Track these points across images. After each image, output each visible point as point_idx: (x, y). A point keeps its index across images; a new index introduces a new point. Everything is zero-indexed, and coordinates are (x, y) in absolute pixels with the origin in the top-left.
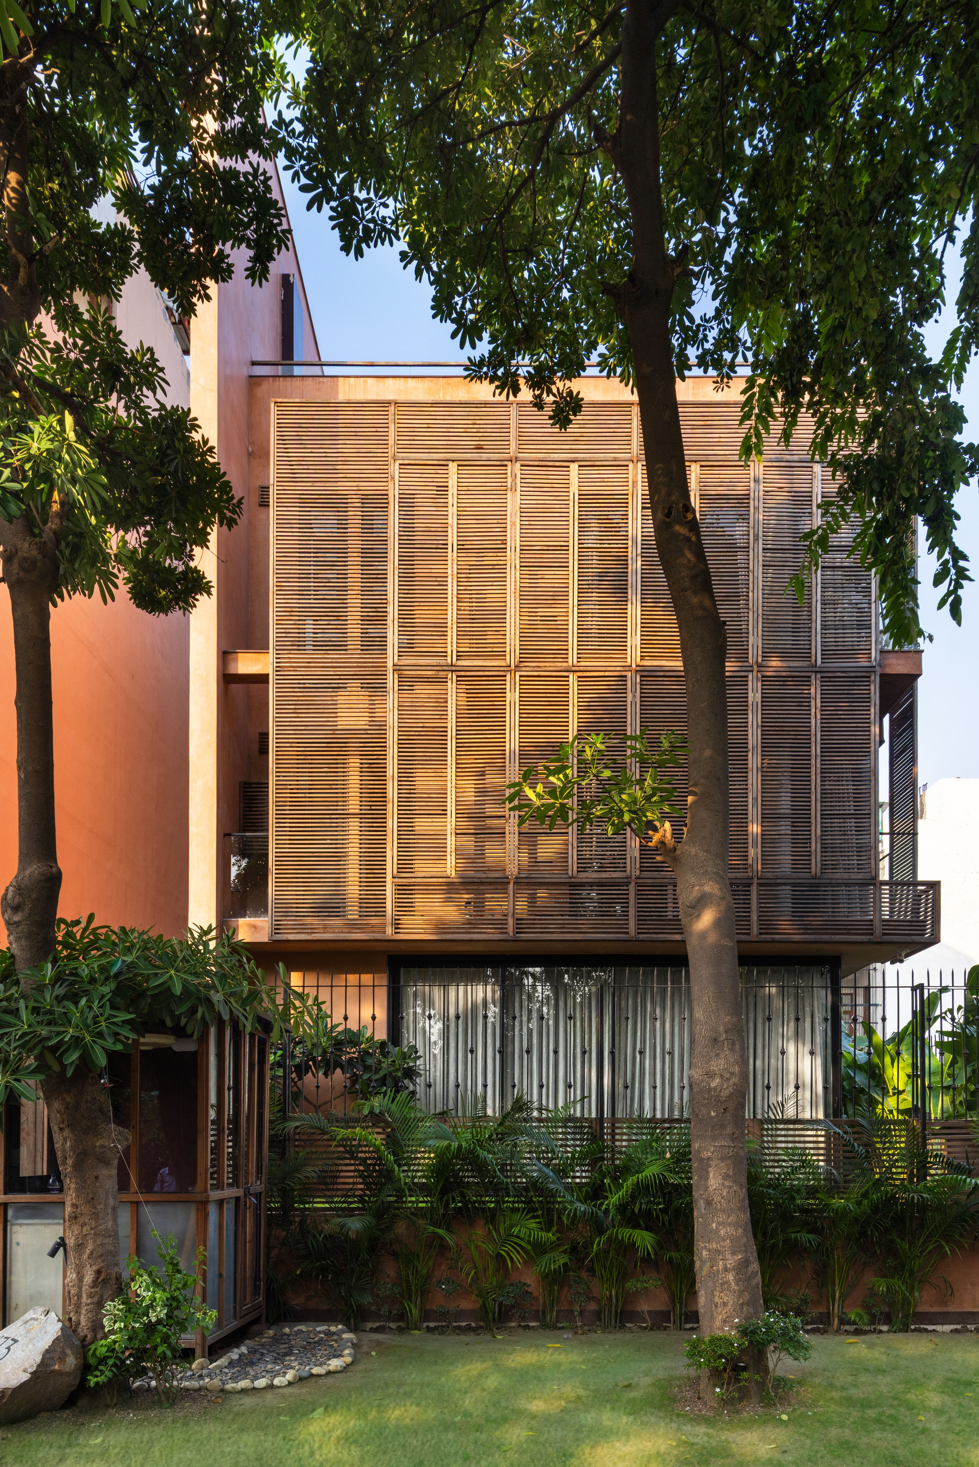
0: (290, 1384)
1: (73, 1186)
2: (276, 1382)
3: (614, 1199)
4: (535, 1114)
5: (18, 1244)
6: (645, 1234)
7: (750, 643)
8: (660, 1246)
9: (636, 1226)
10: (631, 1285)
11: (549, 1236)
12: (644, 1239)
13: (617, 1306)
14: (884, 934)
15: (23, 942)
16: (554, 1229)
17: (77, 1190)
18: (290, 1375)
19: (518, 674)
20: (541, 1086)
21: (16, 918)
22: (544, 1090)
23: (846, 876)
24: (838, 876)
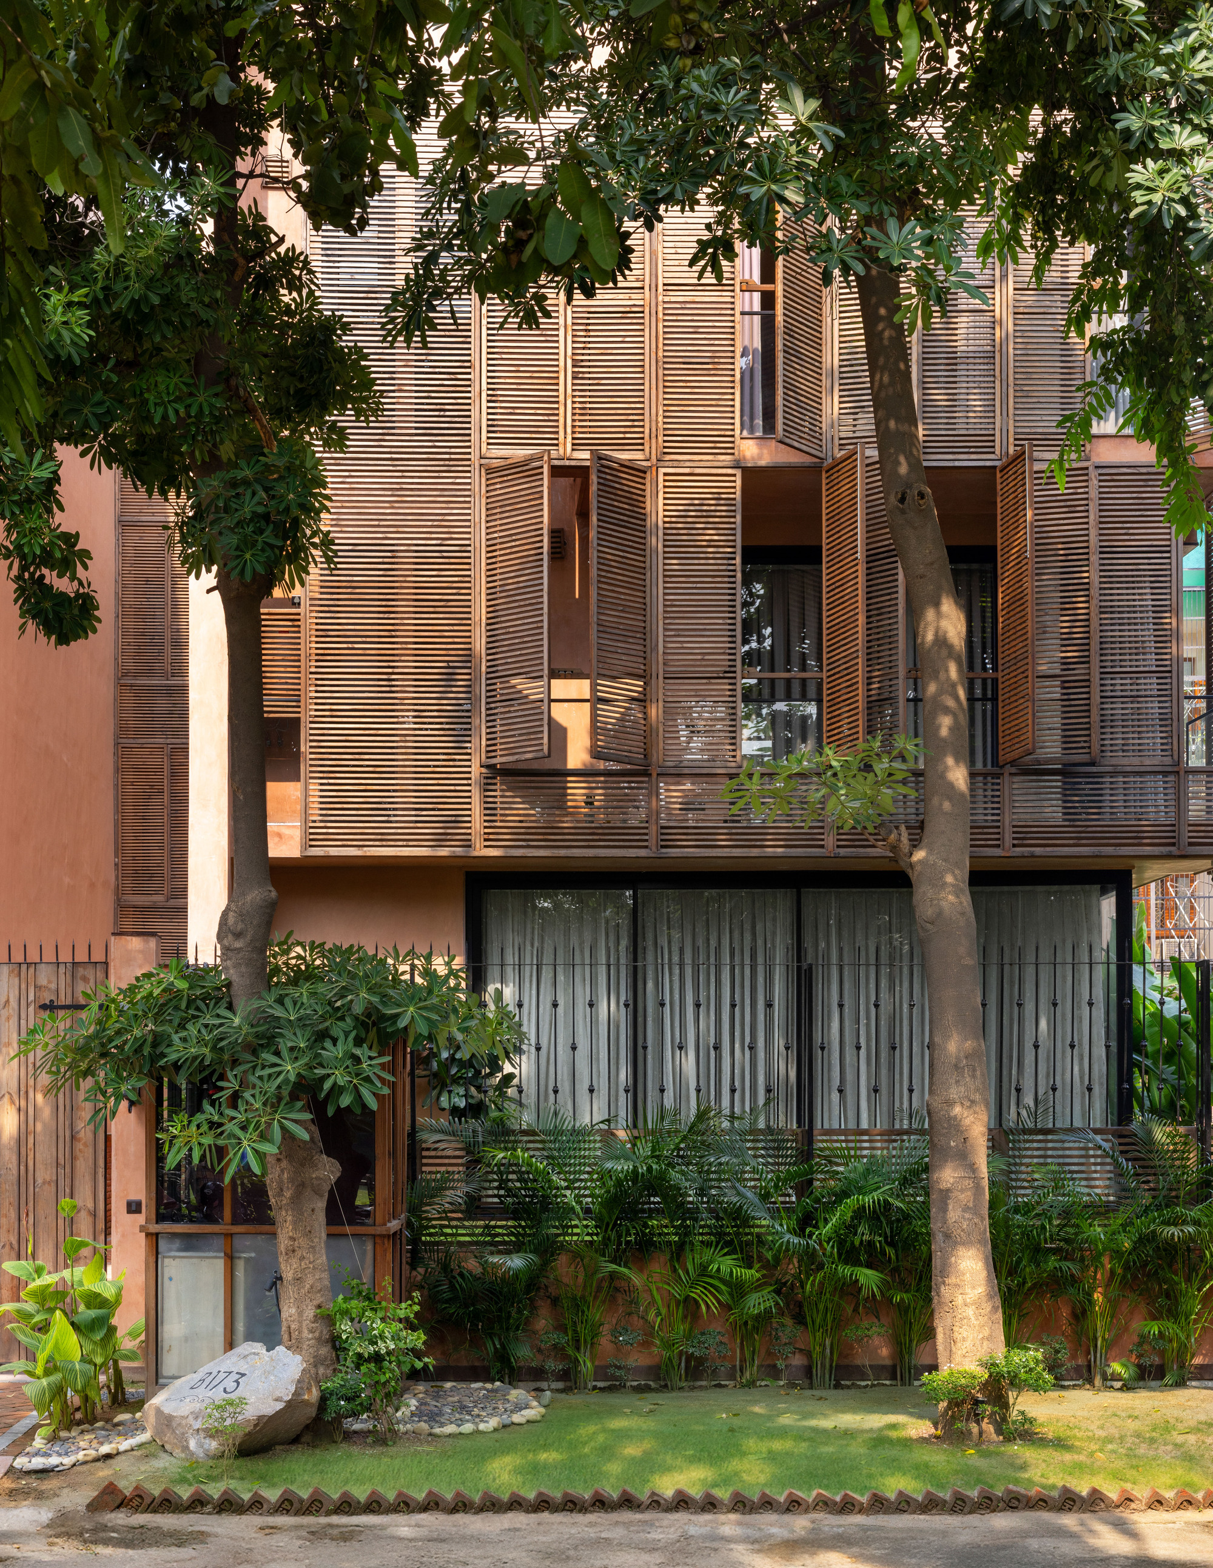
0: (495, 1430)
1: (289, 1218)
2: (482, 1427)
3: (827, 1230)
4: (726, 1124)
5: (171, 1279)
6: (869, 1272)
7: (998, 426)
8: (885, 1286)
9: (857, 1263)
10: (849, 1333)
11: (751, 1274)
12: (868, 1278)
13: (831, 1360)
14: (1190, 844)
15: (243, 969)
16: (757, 1266)
17: (295, 1223)
18: (493, 1423)
19: (662, 471)
20: (733, 1091)
21: (238, 944)
22: (737, 1095)
23: (1136, 761)
24: (1125, 761)
